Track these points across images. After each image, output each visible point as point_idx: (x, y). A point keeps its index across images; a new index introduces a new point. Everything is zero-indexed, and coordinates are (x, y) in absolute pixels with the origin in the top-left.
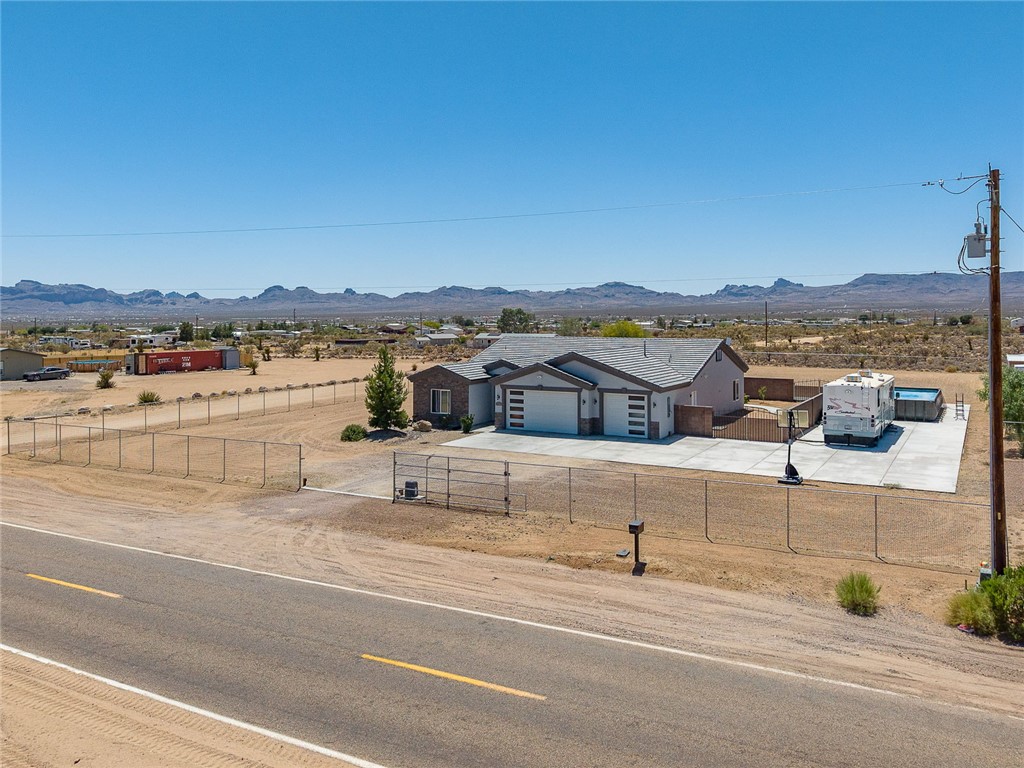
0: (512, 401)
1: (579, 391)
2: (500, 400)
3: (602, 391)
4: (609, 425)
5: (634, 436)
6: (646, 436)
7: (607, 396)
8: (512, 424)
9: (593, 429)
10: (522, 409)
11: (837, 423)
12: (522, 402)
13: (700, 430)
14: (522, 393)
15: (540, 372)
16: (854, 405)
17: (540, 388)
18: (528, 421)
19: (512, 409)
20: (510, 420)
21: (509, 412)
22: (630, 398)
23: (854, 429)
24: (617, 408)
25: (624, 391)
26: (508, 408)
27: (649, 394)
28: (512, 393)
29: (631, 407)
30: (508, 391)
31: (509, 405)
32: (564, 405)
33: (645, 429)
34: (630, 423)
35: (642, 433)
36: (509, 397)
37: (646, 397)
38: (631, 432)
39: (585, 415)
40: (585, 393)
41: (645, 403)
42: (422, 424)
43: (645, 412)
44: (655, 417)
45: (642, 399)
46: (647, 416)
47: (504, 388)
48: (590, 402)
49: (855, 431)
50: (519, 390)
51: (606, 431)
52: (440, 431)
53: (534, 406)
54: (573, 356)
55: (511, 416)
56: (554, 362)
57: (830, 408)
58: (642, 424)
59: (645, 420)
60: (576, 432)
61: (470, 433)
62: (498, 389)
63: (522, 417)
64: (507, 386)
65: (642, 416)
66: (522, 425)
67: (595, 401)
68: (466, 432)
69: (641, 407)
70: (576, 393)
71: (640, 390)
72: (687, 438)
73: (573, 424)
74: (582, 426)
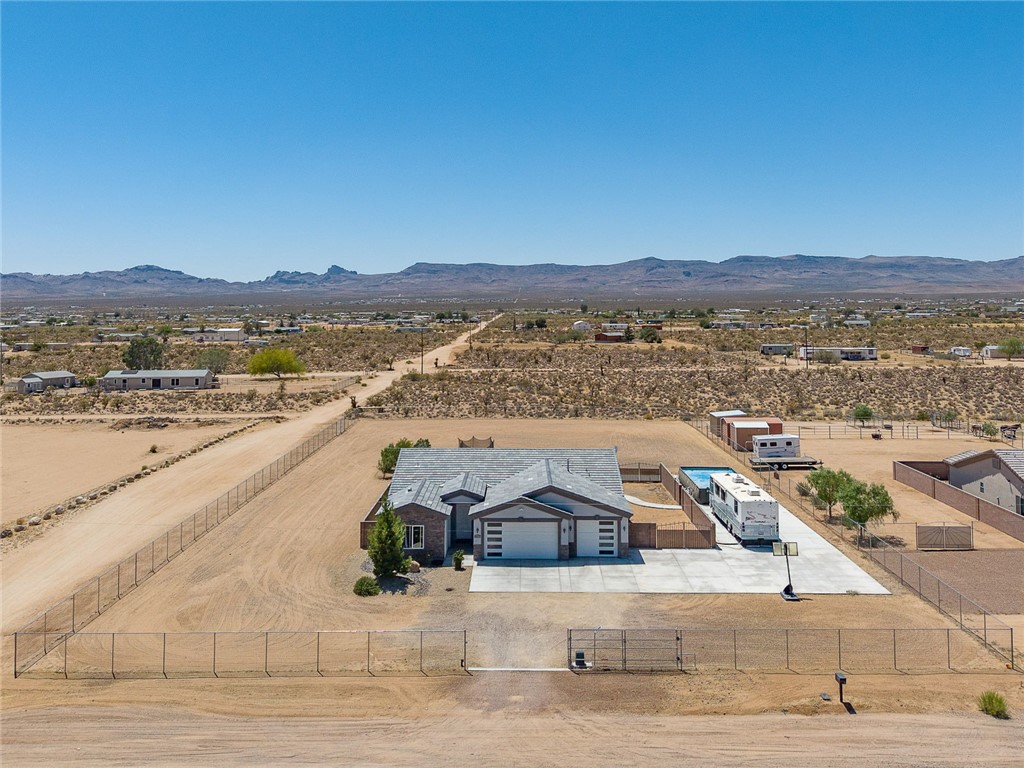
0: (489, 532)
1: (559, 521)
2: (480, 533)
3: (576, 518)
4: (581, 551)
5: (605, 557)
6: (616, 554)
7: (580, 522)
8: (489, 554)
9: (569, 555)
10: (500, 540)
11: (753, 530)
12: (500, 533)
13: (646, 543)
14: (500, 525)
15: (519, 505)
16: (765, 516)
17: (521, 519)
18: (505, 551)
19: (489, 539)
20: (487, 551)
21: (487, 543)
22: (601, 523)
23: (765, 533)
24: (589, 535)
25: (597, 518)
26: (486, 539)
27: (619, 520)
28: (489, 525)
29: (601, 531)
30: (486, 524)
31: (487, 536)
32: (544, 535)
33: (615, 549)
34: (601, 545)
36: (487, 528)
37: (615, 522)
39: (565, 542)
40: (565, 523)
41: (614, 527)
42: (413, 565)
43: (615, 534)
44: (625, 539)
45: (612, 523)
46: (616, 538)
47: (483, 521)
48: (567, 529)
49: (766, 536)
50: (498, 522)
51: (579, 553)
52: (428, 569)
53: (513, 536)
54: (551, 489)
55: (489, 547)
56: (532, 495)
57: (748, 519)
58: (612, 545)
59: (615, 541)
60: (556, 557)
61: (463, 569)
62: (477, 523)
63: (500, 547)
64: (488, 520)
65: (612, 538)
66: (500, 554)
67: (570, 528)
68: (459, 568)
69: (612, 531)
70: (556, 523)
71: (611, 516)
72: (641, 551)
73: (552, 550)
74: (562, 552)
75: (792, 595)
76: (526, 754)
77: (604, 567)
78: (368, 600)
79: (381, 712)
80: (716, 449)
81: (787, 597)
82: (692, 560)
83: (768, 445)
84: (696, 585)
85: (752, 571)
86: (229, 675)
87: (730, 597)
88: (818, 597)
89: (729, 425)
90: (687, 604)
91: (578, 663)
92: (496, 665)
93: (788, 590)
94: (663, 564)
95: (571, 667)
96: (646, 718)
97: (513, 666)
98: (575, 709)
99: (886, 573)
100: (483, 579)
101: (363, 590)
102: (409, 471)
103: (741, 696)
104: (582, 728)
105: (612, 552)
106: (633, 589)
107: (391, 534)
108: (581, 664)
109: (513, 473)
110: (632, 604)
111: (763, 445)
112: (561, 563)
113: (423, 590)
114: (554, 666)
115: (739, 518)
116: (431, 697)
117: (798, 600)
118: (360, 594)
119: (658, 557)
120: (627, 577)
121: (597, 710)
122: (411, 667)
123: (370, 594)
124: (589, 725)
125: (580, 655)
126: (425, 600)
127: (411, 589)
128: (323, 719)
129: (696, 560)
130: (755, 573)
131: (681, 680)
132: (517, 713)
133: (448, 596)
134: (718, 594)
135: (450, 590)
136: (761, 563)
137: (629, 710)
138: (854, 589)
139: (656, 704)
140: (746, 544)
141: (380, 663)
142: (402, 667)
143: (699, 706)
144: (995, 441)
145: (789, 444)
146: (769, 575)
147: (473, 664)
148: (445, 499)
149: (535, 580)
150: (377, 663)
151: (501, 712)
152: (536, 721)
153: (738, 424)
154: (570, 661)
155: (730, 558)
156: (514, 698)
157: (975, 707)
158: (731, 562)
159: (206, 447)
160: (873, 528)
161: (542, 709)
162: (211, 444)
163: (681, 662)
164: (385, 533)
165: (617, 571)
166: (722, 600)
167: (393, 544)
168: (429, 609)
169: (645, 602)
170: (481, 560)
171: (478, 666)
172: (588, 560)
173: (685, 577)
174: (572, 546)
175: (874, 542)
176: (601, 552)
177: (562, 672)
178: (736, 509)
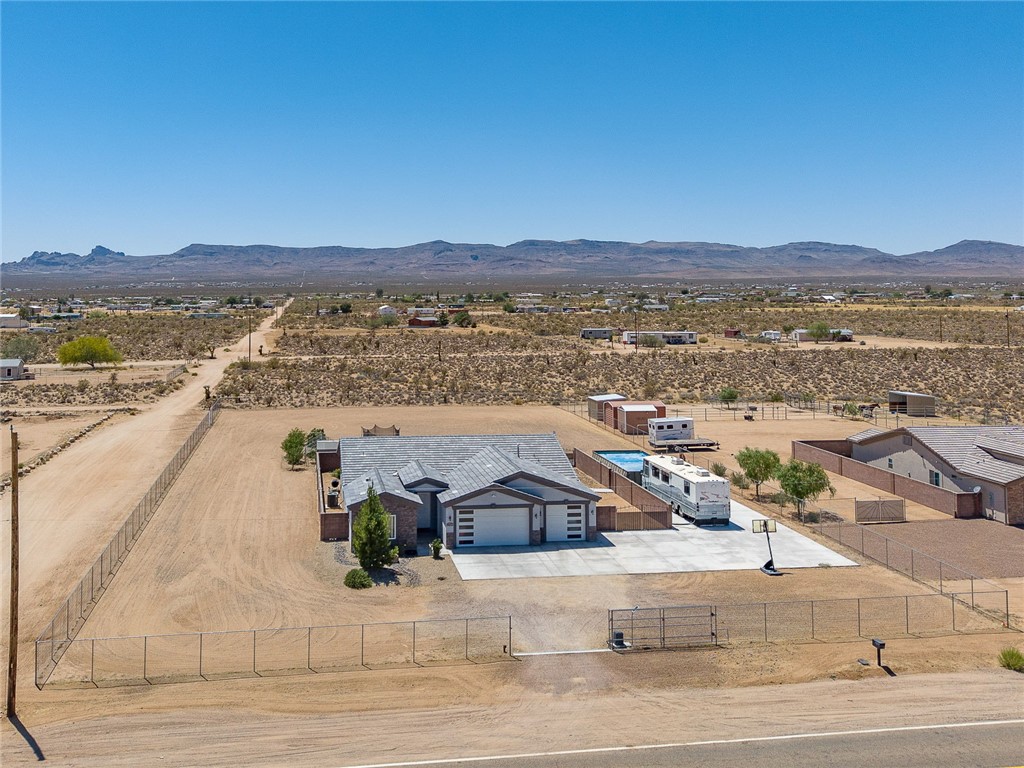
0: (461, 520)
1: (531, 507)
2: (451, 521)
3: (546, 504)
4: (550, 536)
5: (573, 541)
6: (583, 537)
7: (548, 507)
8: (461, 542)
9: (539, 541)
10: (472, 527)
12: (472, 520)
13: (607, 525)
14: (472, 512)
15: (494, 492)
16: (717, 495)
17: (493, 506)
18: (477, 539)
19: (461, 527)
20: (459, 539)
21: (459, 531)
22: (569, 508)
24: (558, 519)
25: (565, 502)
26: (458, 527)
27: (587, 504)
28: (461, 513)
29: (569, 515)
30: (458, 511)
31: (459, 524)
32: (515, 521)
33: (582, 532)
34: (569, 529)
36: (459, 516)
37: (583, 506)
39: (537, 527)
40: (537, 508)
41: (582, 511)
43: (582, 518)
44: (593, 522)
45: (580, 507)
46: (583, 522)
47: (455, 509)
48: (538, 514)
49: (719, 515)
50: (470, 509)
51: (549, 538)
53: (485, 523)
54: (522, 475)
55: (461, 535)
56: (503, 482)
57: (702, 499)
58: (579, 529)
59: (582, 525)
60: (528, 543)
61: (442, 559)
62: (449, 511)
63: (472, 534)
64: (459, 507)
65: (579, 522)
66: (471, 542)
67: (540, 514)
68: (437, 556)
69: (579, 515)
70: (527, 509)
71: (578, 500)
72: (604, 534)
73: (523, 535)
74: (534, 537)
75: (773, 569)
76: (622, 731)
77: (579, 550)
78: (363, 592)
79: (453, 701)
80: (606, 433)
81: (769, 571)
82: (658, 541)
83: (665, 428)
84: (678, 566)
85: (720, 550)
86: (271, 673)
87: (716, 574)
88: (796, 571)
89: (615, 409)
90: (680, 582)
91: (618, 643)
92: (537, 651)
93: (769, 565)
94: (634, 546)
95: (613, 648)
96: (710, 691)
97: (554, 649)
98: (640, 687)
99: (841, 547)
100: (468, 566)
101: (353, 582)
102: (355, 461)
103: (786, 666)
104: (658, 704)
105: (579, 536)
106: (620, 571)
108: (621, 644)
109: (462, 460)
110: (629, 585)
111: (661, 427)
112: (535, 548)
113: (414, 581)
114: (594, 648)
115: (693, 498)
116: (493, 683)
117: (781, 575)
118: (354, 587)
119: (624, 539)
120: (607, 559)
121: (661, 686)
122: (454, 656)
123: (364, 586)
124: (662, 702)
125: (620, 636)
126: (422, 590)
127: (402, 579)
128: (397, 711)
129: (662, 541)
130: (724, 551)
131: (722, 655)
132: (587, 694)
133: (444, 586)
134: (704, 573)
135: (442, 579)
136: (724, 541)
137: (692, 685)
138: (825, 562)
139: (713, 678)
140: (699, 523)
142: (445, 657)
143: (754, 678)
144: (857, 420)
145: (685, 426)
146: (738, 553)
147: (516, 650)
148: (408, 488)
149: (521, 566)
151: (570, 693)
152: (608, 701)
153: (628, 408)
154: (610, 643)
155: (692, 537)
156: (576, 680)
157: (996, 663)
158: (694, 541)
159: (72, 441)
160: (811, 505)
161: (609, 690)
162: (77, 438)
163: (716, 637)
165: (593, 554)
166: (709, 578)
168: (432, 599)
169: (639, 583)
170: (455, 549)
171: (520, 651)
172: (557, 545)
173: (664, 558)
174: (543, 530)
175: (812, 518)
176: (569, 536)
177: (607, 653)
178: (687, 490)
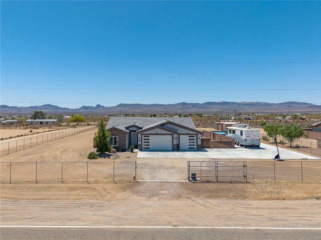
0: (144, 139)
1: (173, 135)
2: (140, 139)
3: (179, 134)
4: (181, 147)
5: (191, 149)
6: (196, 149)
7: (180, 136)
9: (177, 148)
10: (149, 142)
11: (250, 141)
12: (149, 139)
13: (207, 146)
14: (149, 137)
15: (157, 129)
16: (254, 136)
17: (157, 134)
18: (151, 147)
19: (144, 142)
20: (143, 147)
21: (143, 144)
22: (189, 136)
23: (255, 143)
24: (185, 140)
25: (187, 134)
27: (197, 135)
28: (144, 136)
29: (189, 139)
30: (143, 136)
31: (143, 141)
32: (167, 140)
33: (195, 147)
34: (189, 145)
35: (194, 148)
36: (143, 138)
37: (195, 136)
38: (190, 148)
39: (175, 143)
40: (175, 136)
41: (195, 138)
42: (113, 150)
43: (195, 141)
44: (199, 143)
45: (194, 137)
47: (141, 135)
48: (176, 138)
50: (148, 135)
51: (181, 148)
52: (119, 152)
53: (154, 140)
54: (170, 123)
55: (144, 145)
56: (162, 125)
57: (248, 137)
58: (194, 145)
59: (195, 144)
60: (172, 149)
61: (134, 152)
62: (139, 135)
63: (149, 145)
64: (144, 134)
65: (194, 142)
66: (149, 148)
67: (177, 138)
68: (132, 152)
69: (194, 140)
70: (171, 136)
71: (193, 133)
72: (205, 149)
73: (170, 147)
74: (174, 147)
75: (279, 159)
78: (93, 160)
79: (90, 198)
82: (227, 151)
84: (234, 157)
85: (255, 154)
86: (17, 182)
88: (290, 160)
91: (193, 178)
92: (151, 180)
94: (216, 152)
95: (190, 181)
96: (239, 201)
97: (160, 180)
98: (197, 197)
102: (113, 123)
103: (286, 192)
104: (205, 205)
106: (207, 158)
107: (104, 135)
112: (174, 151)
113: (117, 158)
115: (244, 137)
116: (118, 191)
117: (283, 161)
118: (90, 158)
119: (213, 150)
120: (203, 155)
121: (210, 197)
122: (109, 180)
123: (94, 158)
124: (208, 204)
125: (194, 175)
126: (118, 160)
127: (112, 157)
129: (229, 151)
130: (257, 154)
131: (249, 186)
132: (165, 199)
133: (128, 159)
134: (245, 159)
135: (128, 157)
136: (257, 152)
137: (228, 198)
138: (305, 158)
139: (244, 196)
140: (247, 147)
141: (94, 179)
142: (104, 180)
143: (267, 196)
146: (263, 155)
147: (140, 179)
148: (127, 128)
149: (164, 155)
150: (92, 179)
151: (156, 198)
152: (177, 202)
153: (226, 123)
154: (189, 178)
156: (163, 192)
158: (243, 151)
161: (179, 197)
163: (246, 178)
164: (101, 134)
167: (105, 139)
168: (120, 163)
170: (141, 150)
171: (142, 180)
172: (184, 151)
173: (228, 155)
174: (178, 145)
175: (297, 147)
177: (186, 182)
178: (242, 134)
